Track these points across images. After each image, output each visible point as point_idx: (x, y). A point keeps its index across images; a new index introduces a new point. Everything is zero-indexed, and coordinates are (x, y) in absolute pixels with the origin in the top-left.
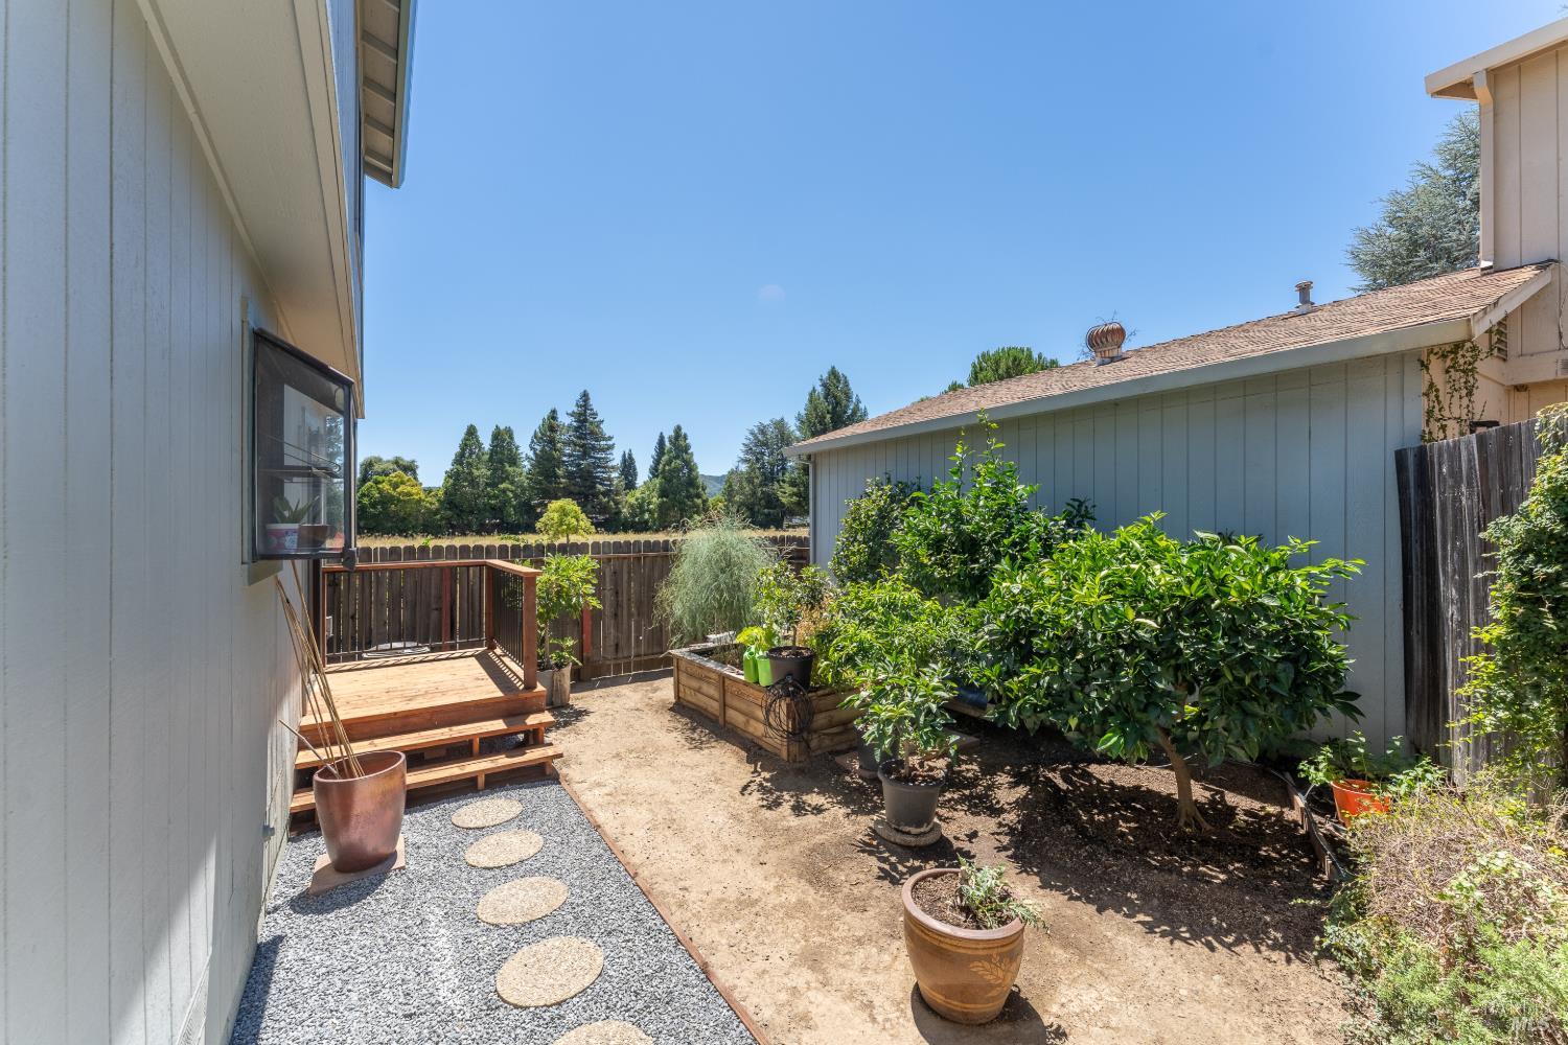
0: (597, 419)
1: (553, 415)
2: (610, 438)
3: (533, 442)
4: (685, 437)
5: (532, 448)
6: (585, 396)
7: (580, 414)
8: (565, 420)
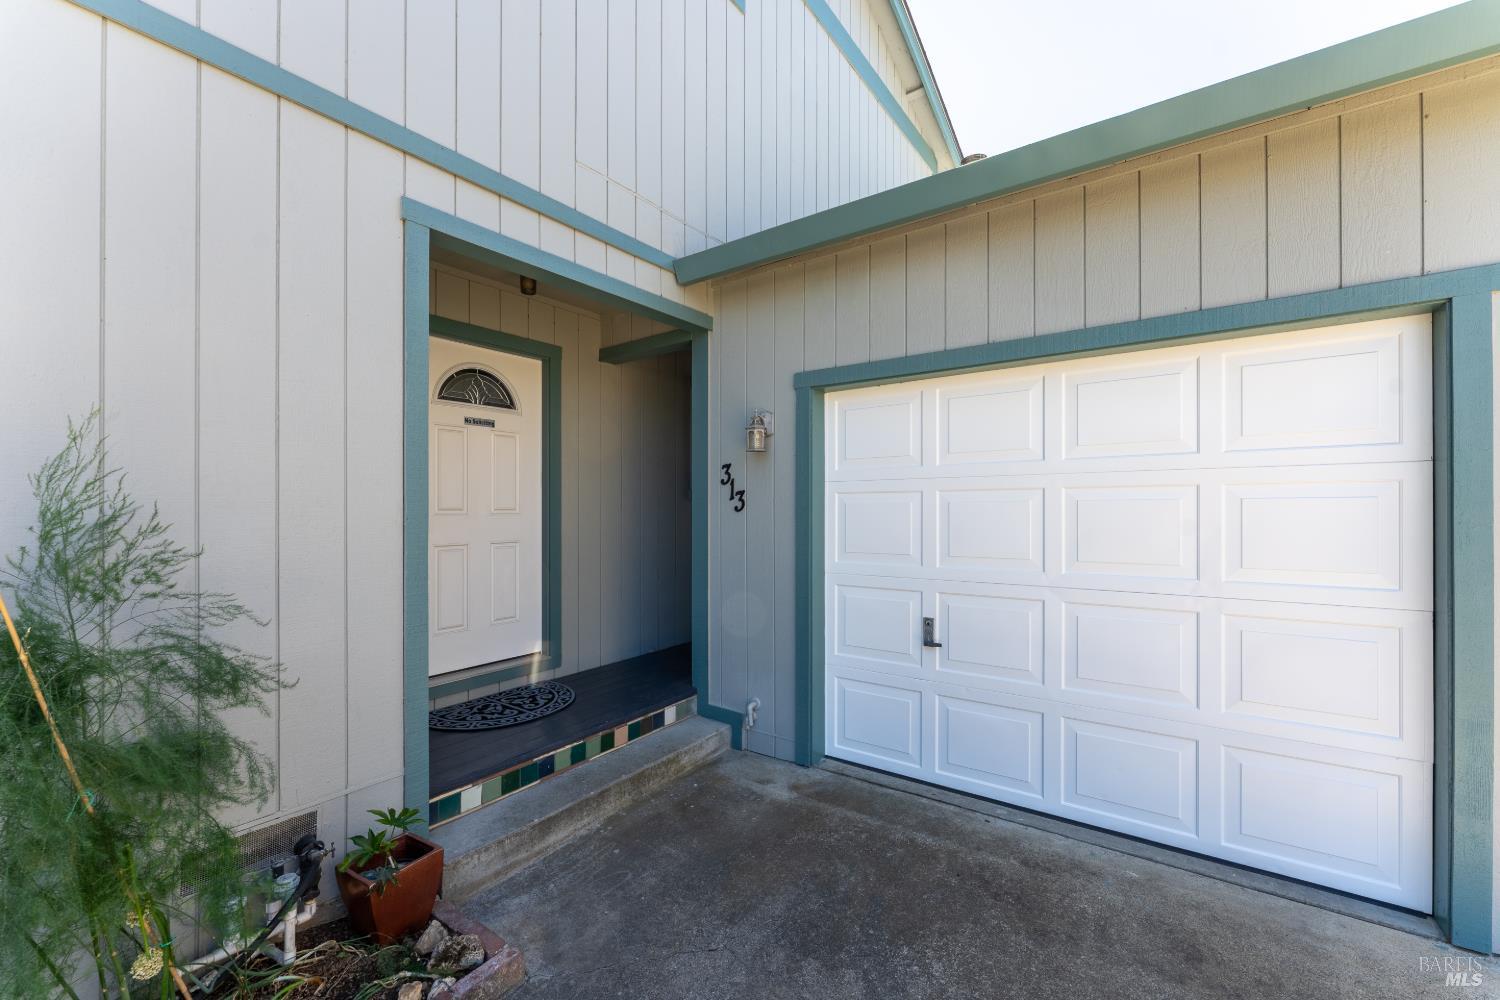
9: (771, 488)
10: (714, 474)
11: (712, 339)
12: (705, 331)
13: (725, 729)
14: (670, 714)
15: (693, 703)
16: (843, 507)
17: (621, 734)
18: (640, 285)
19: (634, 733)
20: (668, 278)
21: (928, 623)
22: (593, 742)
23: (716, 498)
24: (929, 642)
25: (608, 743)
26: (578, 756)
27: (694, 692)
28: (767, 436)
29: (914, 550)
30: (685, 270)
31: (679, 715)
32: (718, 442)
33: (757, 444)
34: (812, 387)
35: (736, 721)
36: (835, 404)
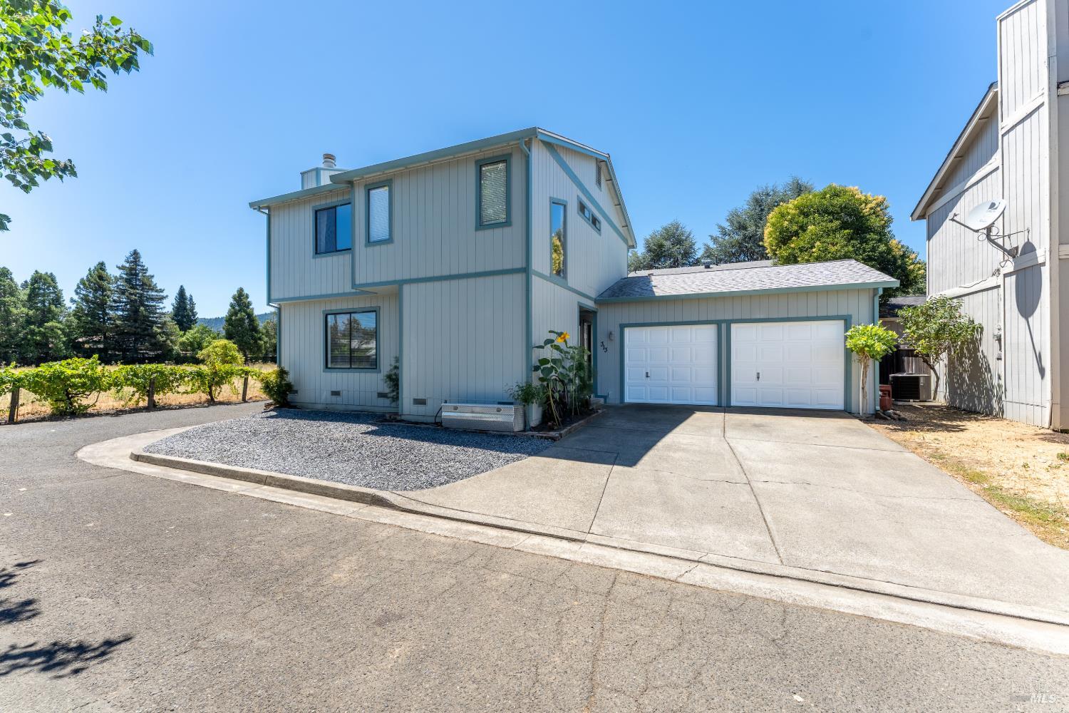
0: (147, 274)
1: (101, 266)
2: (162, 291)
3: (79, 287)
4: (247, 297)
5: (77, 293)
6: (136, 254)
7: (131, 269)
8: (113, 271)
9: (613, 348)
10: (599, 344)
12: (597, 314)
13: (603, 399)
15: (594, 396)
16: (629, 351)
18: (590, 305)
20: (593, 303)
21: (647, 373)
24: (647, 376)
28: (612, 336)
29: (644, 359)
30: (596, 301)
32: (600, 338)
33: (610, 338)
34: (622, 327)
35: (605, 398)
36: (627, 331)
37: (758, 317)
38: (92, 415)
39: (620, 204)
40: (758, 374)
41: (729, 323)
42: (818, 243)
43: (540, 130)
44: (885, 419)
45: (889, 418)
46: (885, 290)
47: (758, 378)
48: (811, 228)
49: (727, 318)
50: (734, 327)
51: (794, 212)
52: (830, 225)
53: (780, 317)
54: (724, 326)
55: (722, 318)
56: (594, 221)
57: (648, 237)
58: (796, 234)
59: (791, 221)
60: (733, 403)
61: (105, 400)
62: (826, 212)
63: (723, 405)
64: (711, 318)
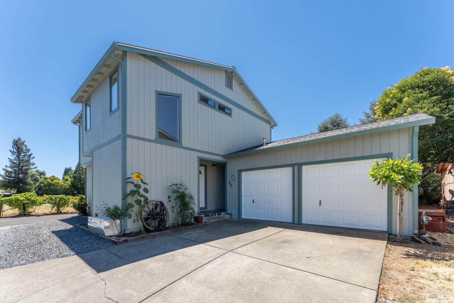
9: (235, 184)
10: (228, 182)
11: (228, 164)
12: (226, 164)
13: (230, 216)
14: (222, 213)
15: (225, 213)
16: (244, 186)
17: (217, 214)
18: (216, 159)
19: (218, 215)
20: (222, 158)
21: (253, 200)
22: (214, 214)
23: (228, 186)
24: (253, 202)
25: (215, 215)
26: (212, 215)
27: (225, 212)
28: (234, 177)
29: (252, 192)
30: (224, 156)
31: (223, 214)
32: (228, 178)
33: (233, 178)
34: (240, 172)
35: (231, 214)
36: (243, 173)
37: (319, 160)
38: (33, 216)
39: (254, 99)
40: (320, 201)
41: (300, 165)
42: (410, 109)
43: (119, 44)
44: (419, 242)
45: (423, 242)
46: (421, 128)
47: (320, 204)
48: (406, 99)
49: (298, 162)
50: (304, 168)
51: (395, 91)
52: (420, 95)
53: (334, 158)
54: (296, 167)
55: (295, 162)
56: (222, 108)
57: (320, 124)
58: (395, 106)
59: (392, 99)
60: (304, 221)
61: (39, 210)
62: (419, 87)
63: (295, 223)
64: (289, 163)
